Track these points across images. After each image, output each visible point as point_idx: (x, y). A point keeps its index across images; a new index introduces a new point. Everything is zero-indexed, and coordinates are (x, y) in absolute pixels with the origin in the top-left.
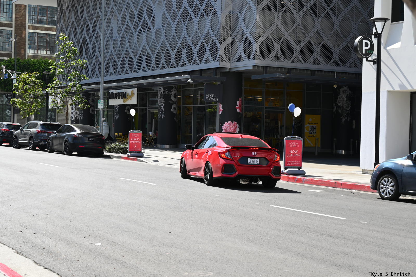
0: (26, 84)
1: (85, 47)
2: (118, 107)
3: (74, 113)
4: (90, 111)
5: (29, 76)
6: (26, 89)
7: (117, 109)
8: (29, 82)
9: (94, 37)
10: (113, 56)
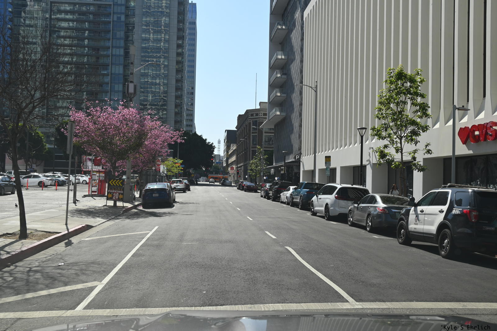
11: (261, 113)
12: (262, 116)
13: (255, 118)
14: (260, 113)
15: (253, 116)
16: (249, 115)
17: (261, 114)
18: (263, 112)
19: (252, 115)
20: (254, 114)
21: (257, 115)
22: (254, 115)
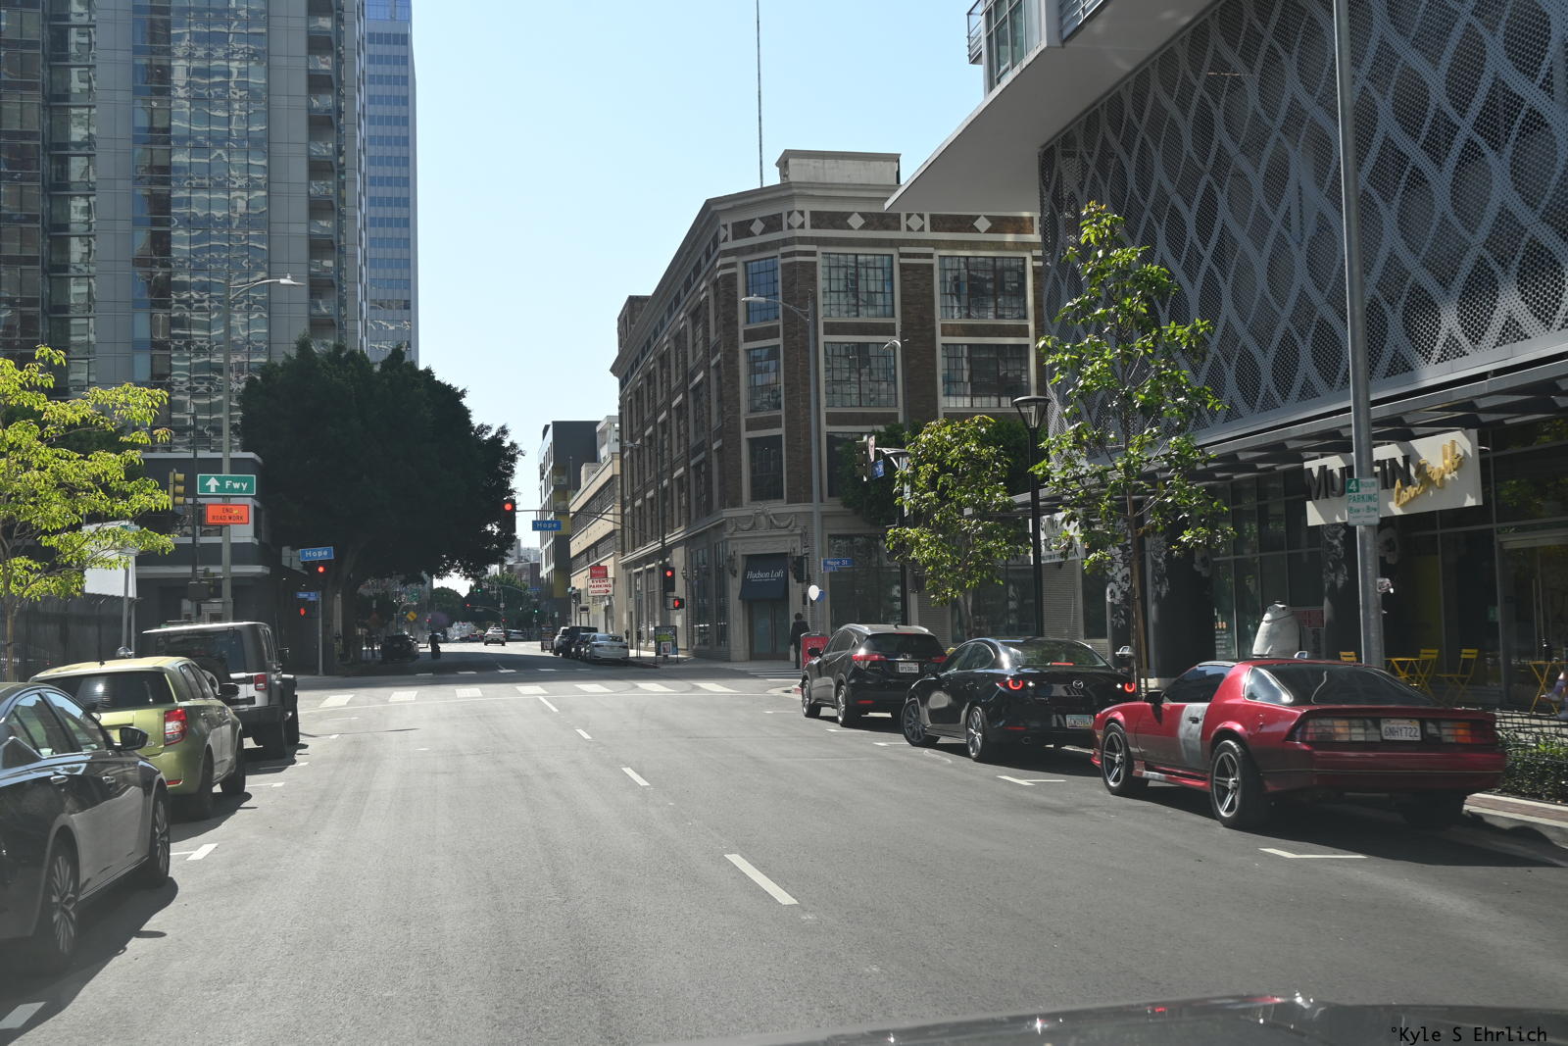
0: (944, 469)
1: (1168, 307)
2: (1340, 535)
3: (1119, 578)
4: (1194, 562)
5: (954, 435)
6: (944, 488)
7: (1336, 542)
8: (953, 461)
9: (1207, 255)
10: (1311, 310)
11: (802, 213)
12: (808, 232)
13: (763, 247)
14: (790, 214)
15: (750, 234)
16: (722, 234)
17: (797, 219)
18: (808, 207)
19: (742, 229)
20: (751, 222)
21: (773, 223)
22: (757, 227)
